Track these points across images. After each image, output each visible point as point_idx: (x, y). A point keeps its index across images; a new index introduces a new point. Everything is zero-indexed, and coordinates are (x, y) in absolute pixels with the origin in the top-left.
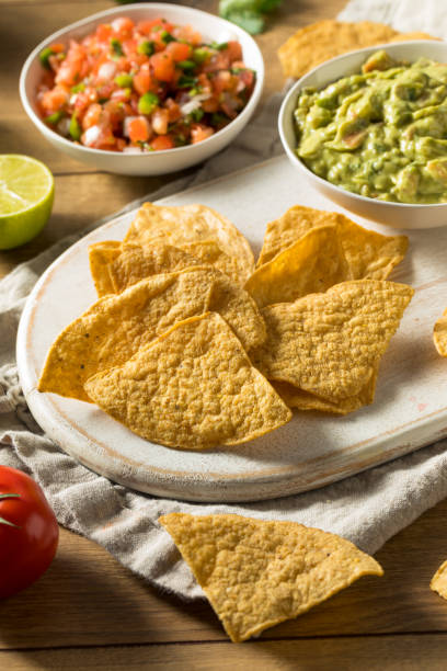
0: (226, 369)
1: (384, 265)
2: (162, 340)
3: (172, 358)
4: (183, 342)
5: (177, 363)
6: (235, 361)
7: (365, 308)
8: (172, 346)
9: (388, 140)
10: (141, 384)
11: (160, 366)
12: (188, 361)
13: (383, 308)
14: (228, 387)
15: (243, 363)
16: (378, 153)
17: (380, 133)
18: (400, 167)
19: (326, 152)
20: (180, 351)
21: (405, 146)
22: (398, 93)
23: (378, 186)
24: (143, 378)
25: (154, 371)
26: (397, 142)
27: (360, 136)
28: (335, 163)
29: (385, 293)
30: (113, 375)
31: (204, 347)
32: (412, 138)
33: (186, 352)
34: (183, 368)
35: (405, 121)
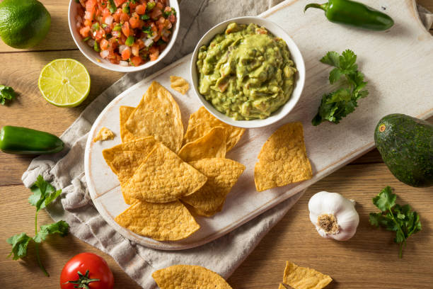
0: (174, 167)
1: (237, 135)
2: (145, 163)
3: (152, 168)
4: (154, 161)
5: (154, 170)
6: (177, 162)
7: (225, 172)
8: (150, 164)
9: (238, 87)
10: (144, 183)
11: (149, 174)
12: (158, 168)
13: (232, 174)
14: (178, 174)
15: (180, 162)
16: (234, 95)
17: (235, 84)
18: (242, 102)
19: (211, 91)
20: (154, 165)
21: (245, 91)
22: (242, 62)
23: (233, 110)
24: (143, 180)
25: (147, 176)
26: (242, 89)
27: (226, 86)
28: (215, 97)
29: (234, 167)
30: (131, 182)
31: (162, 161)
32: (248, 88)
33: (156, 164)
34: (158, 171)
35: (246, 78)
